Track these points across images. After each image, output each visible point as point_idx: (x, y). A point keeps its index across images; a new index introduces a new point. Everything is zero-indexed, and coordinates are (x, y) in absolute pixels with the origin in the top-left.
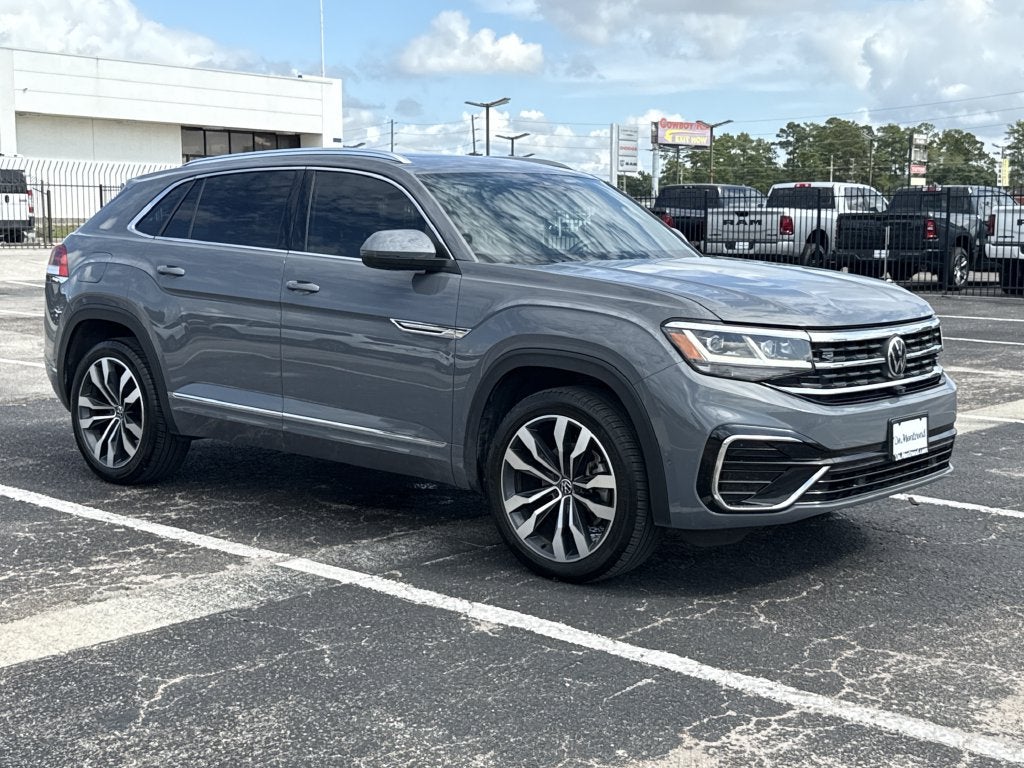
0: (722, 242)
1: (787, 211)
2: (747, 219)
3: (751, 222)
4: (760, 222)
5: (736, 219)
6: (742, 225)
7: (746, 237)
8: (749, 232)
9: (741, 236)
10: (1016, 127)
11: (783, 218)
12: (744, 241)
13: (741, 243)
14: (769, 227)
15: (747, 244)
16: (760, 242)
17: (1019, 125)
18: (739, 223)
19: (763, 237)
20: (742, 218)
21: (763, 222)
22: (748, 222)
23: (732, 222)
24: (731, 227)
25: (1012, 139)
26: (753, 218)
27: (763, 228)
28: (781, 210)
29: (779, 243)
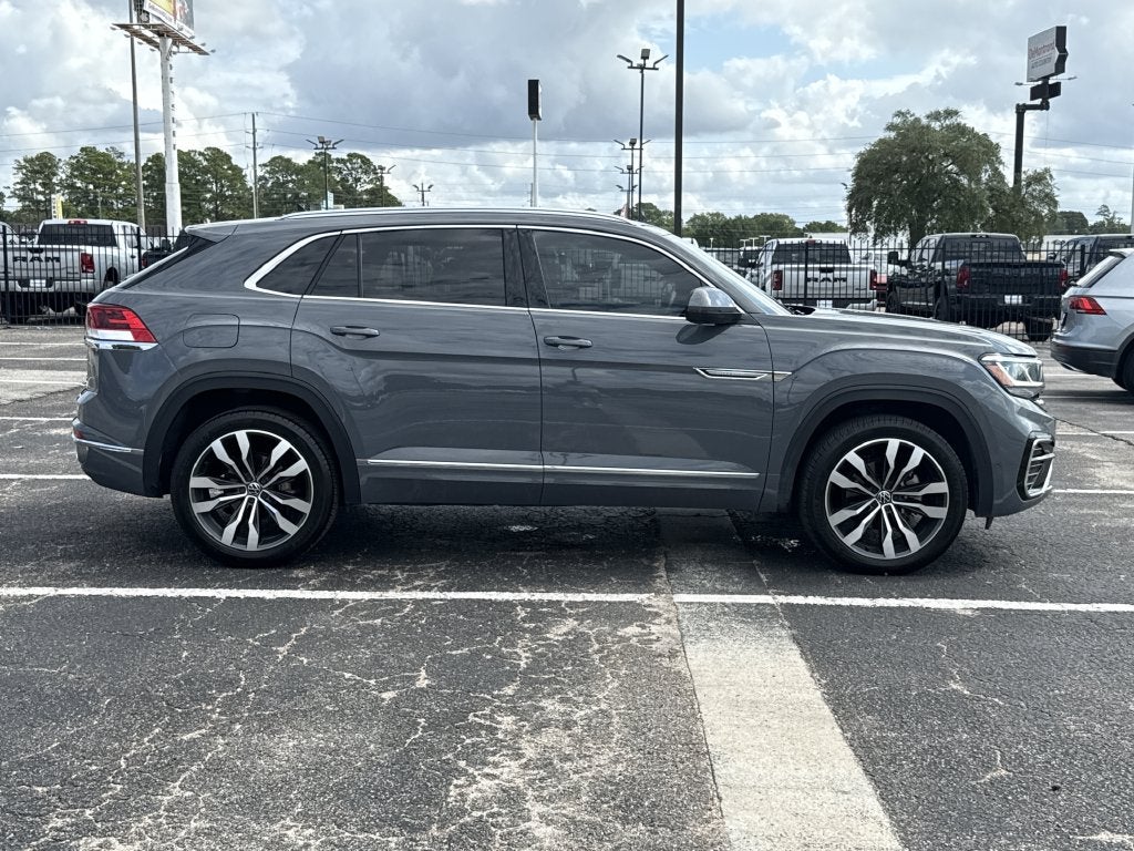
0: (14, 280)
1: (88, 249)
2: (43, 256)
3: (47, 259)
4: (58, 259)
5: (30, 255)
6: (37, 263)
7: (44, 274)
8: (47, 270)
9: (37, 274)
10: (22, 162)
11: (84, 256)
12: (41, 278)
13: (38, 281)
14: (70, 264)
15: (44, 281)
16: (61, 279)
17: (25, 160)
18: (33, 260)
19: (64, 275)
20: (36, 255)
21: (63, 260)
22: (43, 259)
23: (25, 259)
24: (24, 264)
25: (21, 175)
26: (49, 254)
27: (63, 266)
28: (82, 247)
29: (84, 281)
